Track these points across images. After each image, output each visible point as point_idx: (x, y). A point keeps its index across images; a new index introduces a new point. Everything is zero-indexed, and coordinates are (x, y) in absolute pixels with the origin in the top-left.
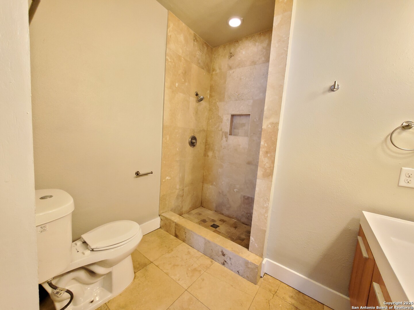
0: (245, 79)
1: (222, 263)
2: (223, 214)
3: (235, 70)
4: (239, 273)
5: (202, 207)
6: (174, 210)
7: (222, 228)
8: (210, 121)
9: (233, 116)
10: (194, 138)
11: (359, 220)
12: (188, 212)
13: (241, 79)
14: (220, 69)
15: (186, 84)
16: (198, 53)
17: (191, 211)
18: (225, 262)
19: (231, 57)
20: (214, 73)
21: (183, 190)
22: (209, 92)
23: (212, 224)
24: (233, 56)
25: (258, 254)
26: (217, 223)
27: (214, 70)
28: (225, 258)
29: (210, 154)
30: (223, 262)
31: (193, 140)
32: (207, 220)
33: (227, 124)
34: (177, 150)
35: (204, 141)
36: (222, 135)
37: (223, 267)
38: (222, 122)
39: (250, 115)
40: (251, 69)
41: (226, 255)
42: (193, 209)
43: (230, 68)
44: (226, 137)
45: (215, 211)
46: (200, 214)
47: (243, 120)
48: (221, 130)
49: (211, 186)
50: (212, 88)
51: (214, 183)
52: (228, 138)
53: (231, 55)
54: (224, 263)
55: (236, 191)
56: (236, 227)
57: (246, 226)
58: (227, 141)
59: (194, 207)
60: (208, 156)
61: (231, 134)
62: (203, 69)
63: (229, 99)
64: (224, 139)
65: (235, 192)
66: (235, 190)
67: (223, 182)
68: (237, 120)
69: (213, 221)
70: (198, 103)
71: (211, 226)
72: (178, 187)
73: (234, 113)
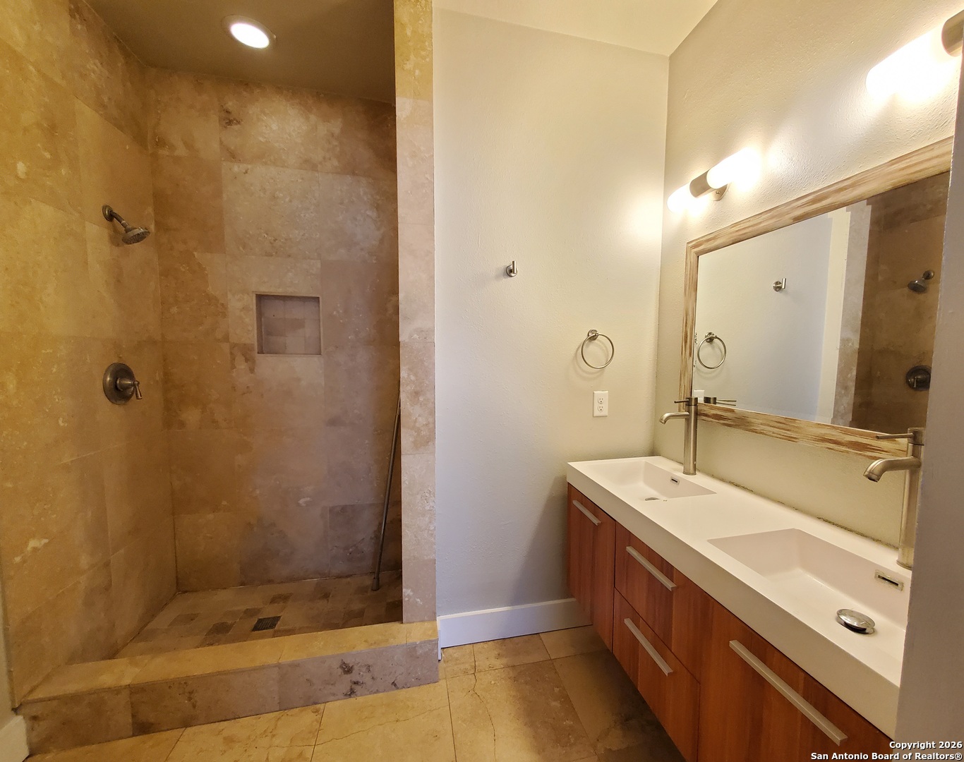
0: (290, 201)
1: (346, 695)
2: (270, 581)
3: (249, 166)
4: (395, 685)
5: (186, 592)
6: (80, 656)
7: (289, 615)
8: (174, 310)
9: (262, 299)
10: (121, 371)
11: (565, 478)
12: (140, 633)
13: (274, 198)
14: (189, 146)
15: (63, 172)
16: (96, 68)
17: (145, 626)
18: (354, 686)
19: (230, 123)
20: (164, 152)
21: (107, 565)
22: (150, 210)
23: (254, 621)
24: (239, 123)
25: (426, 618)
26: (269, 612)
27: (161, 142)
28: (354, 676)
29: (192, 416)
30: (349, 688)
31: (122, 378)
32: (230, 622)
33: (247, 320)
34: (62, 424)
35: (158, 378)
36: (231, 353)
37: (352, 700)
38: (224, 315)
39: (317, 299)
41: (356, 667)
42: (153, 616)
43: (233, 156)
44: (249, 359)
45: (243, 584)
46: (191, 618)
47: (297, 312)
48: (226, 338)
49: (211, 516)
50: (162, 203)
51: (224, 503)
52: (254, 362)
53: (229, 120)
54: (351, 689)
55: (305, 502)
56: (326, 596)
57: (349, 579)
58: (252, 370)
59: (154, 608)
60: (182, 424)
61: (261, 352)
62: (120, 128)
63: (241, 248)
64: (242, 366)
65: (304, 505)
66: (302, 501)
67: (258, 492)
68: (276, 312)
69: (250, 613)
70: (118, 245)
71: (256, 628)
72: (84, 561)
73: (264, 289)
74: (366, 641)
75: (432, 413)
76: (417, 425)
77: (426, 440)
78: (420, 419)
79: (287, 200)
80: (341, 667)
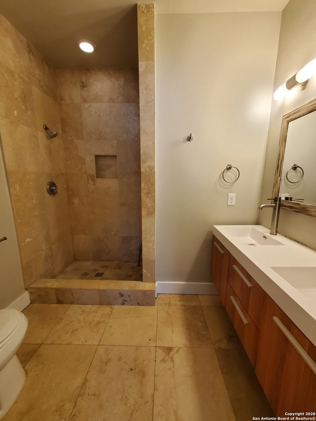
0: (105, 117)
1: (121, 304)
2: (103, 261)
3: (91, 104)
4: (139, 304)
5: (77, 260)
6: (44, 276)
7: (107, 273)
8: (69, 162)
9: (97, 157)
10: (52, 184)
12: (62, 272)
13: (100, 116)
14: (71, 99)
15: (29, 113)
16: (38, 72)
17: (64, 270)
18: (124, 302)
19: (84, 87)
20: (63, 102)
21: (51, 249)
22: (60, 125)
23: (96, 273)
24: (87, 87)
25: (151, 281)
26: (101, 271)
27: (62, 99)
28: (124, 298)
29: (76, 201)
30: (122, 302)
31: (52, 187)
32: (88, 272)
33: (92, 165)
35: (65, 187)
36: (87, 178)
37: (123, 306)
38: (85, 164)
39: (115, 156)
40: (110, 107)
41: (124, 295)
42: (67, 267)
43: (85, 101)
44: (93, 180)
45: (94, 260)
46: (77, 269)
47: (109, 161)
48: (85, 172)
49: (83, 236)
50: (64, 122)
51: (87, 232)
52: (95, 181)
53: (84, 86)
54: (123, 302)
55: (113, 234)
56: (120, 268)
57: (128, 263)
58: (94, 185)
59: (67, 264)
60: (73, 203)
61: (97, 177)
62: (48, 94)
63: (89, 137)
64: (91, 182)
65: (113, 235)
66: (112, 233)
67: (98, 229)
68: (102, 162)
69: (95, 270)
70: (49, 139)
71: (96, 276)
72: (44, 247)
73: (98, 153)
74: (129, 286)
75: (154, 201)
76: (148, 206)
77: (152, 213)
78: (149, 204)
79: (104, 116)
80: (119, 294)
